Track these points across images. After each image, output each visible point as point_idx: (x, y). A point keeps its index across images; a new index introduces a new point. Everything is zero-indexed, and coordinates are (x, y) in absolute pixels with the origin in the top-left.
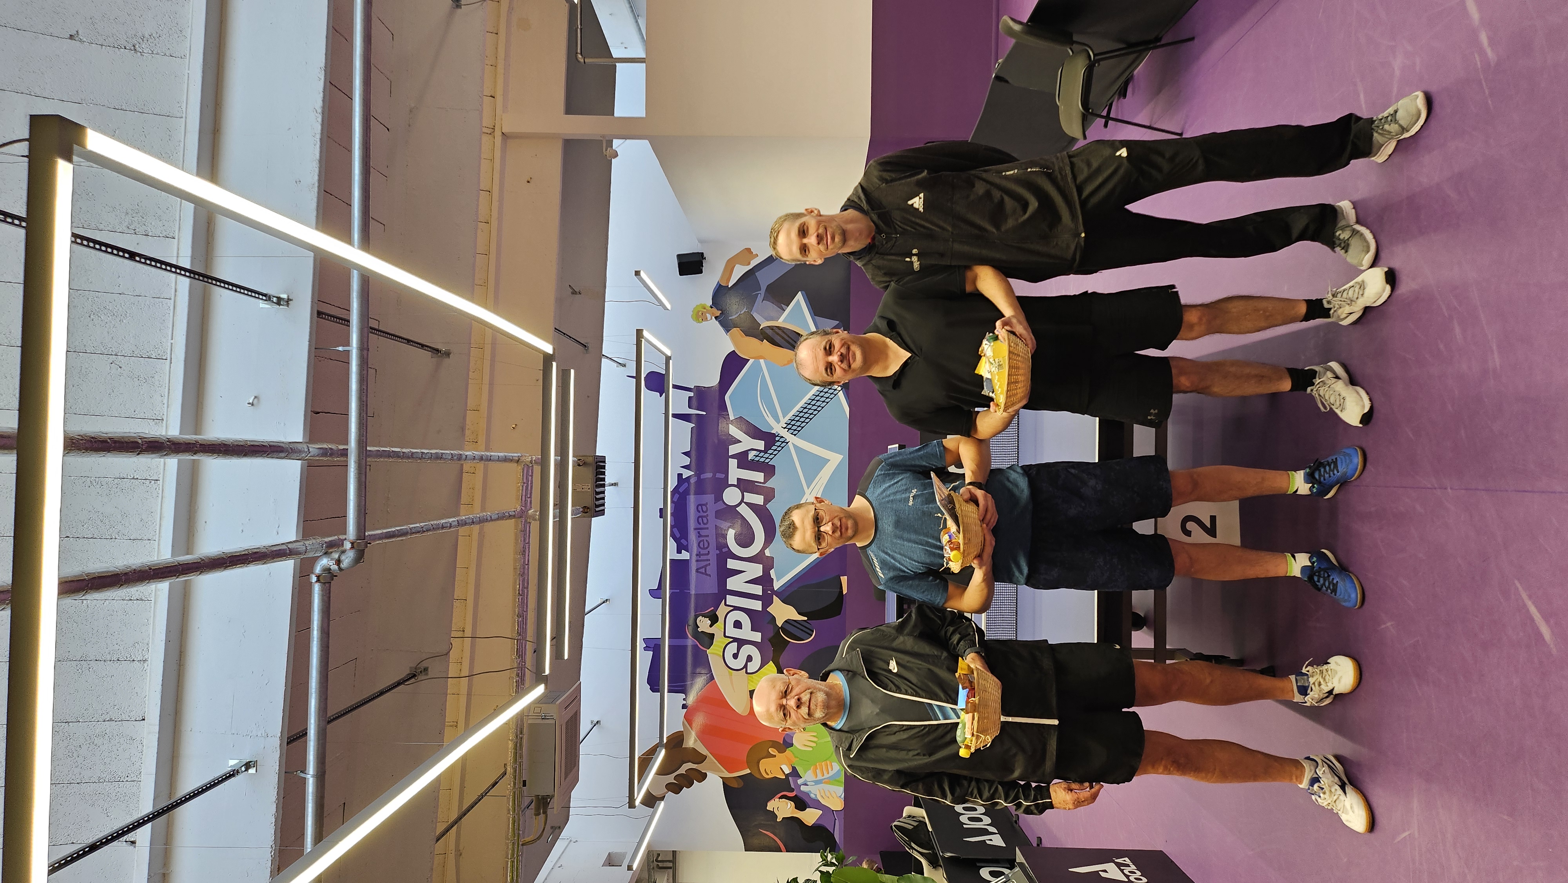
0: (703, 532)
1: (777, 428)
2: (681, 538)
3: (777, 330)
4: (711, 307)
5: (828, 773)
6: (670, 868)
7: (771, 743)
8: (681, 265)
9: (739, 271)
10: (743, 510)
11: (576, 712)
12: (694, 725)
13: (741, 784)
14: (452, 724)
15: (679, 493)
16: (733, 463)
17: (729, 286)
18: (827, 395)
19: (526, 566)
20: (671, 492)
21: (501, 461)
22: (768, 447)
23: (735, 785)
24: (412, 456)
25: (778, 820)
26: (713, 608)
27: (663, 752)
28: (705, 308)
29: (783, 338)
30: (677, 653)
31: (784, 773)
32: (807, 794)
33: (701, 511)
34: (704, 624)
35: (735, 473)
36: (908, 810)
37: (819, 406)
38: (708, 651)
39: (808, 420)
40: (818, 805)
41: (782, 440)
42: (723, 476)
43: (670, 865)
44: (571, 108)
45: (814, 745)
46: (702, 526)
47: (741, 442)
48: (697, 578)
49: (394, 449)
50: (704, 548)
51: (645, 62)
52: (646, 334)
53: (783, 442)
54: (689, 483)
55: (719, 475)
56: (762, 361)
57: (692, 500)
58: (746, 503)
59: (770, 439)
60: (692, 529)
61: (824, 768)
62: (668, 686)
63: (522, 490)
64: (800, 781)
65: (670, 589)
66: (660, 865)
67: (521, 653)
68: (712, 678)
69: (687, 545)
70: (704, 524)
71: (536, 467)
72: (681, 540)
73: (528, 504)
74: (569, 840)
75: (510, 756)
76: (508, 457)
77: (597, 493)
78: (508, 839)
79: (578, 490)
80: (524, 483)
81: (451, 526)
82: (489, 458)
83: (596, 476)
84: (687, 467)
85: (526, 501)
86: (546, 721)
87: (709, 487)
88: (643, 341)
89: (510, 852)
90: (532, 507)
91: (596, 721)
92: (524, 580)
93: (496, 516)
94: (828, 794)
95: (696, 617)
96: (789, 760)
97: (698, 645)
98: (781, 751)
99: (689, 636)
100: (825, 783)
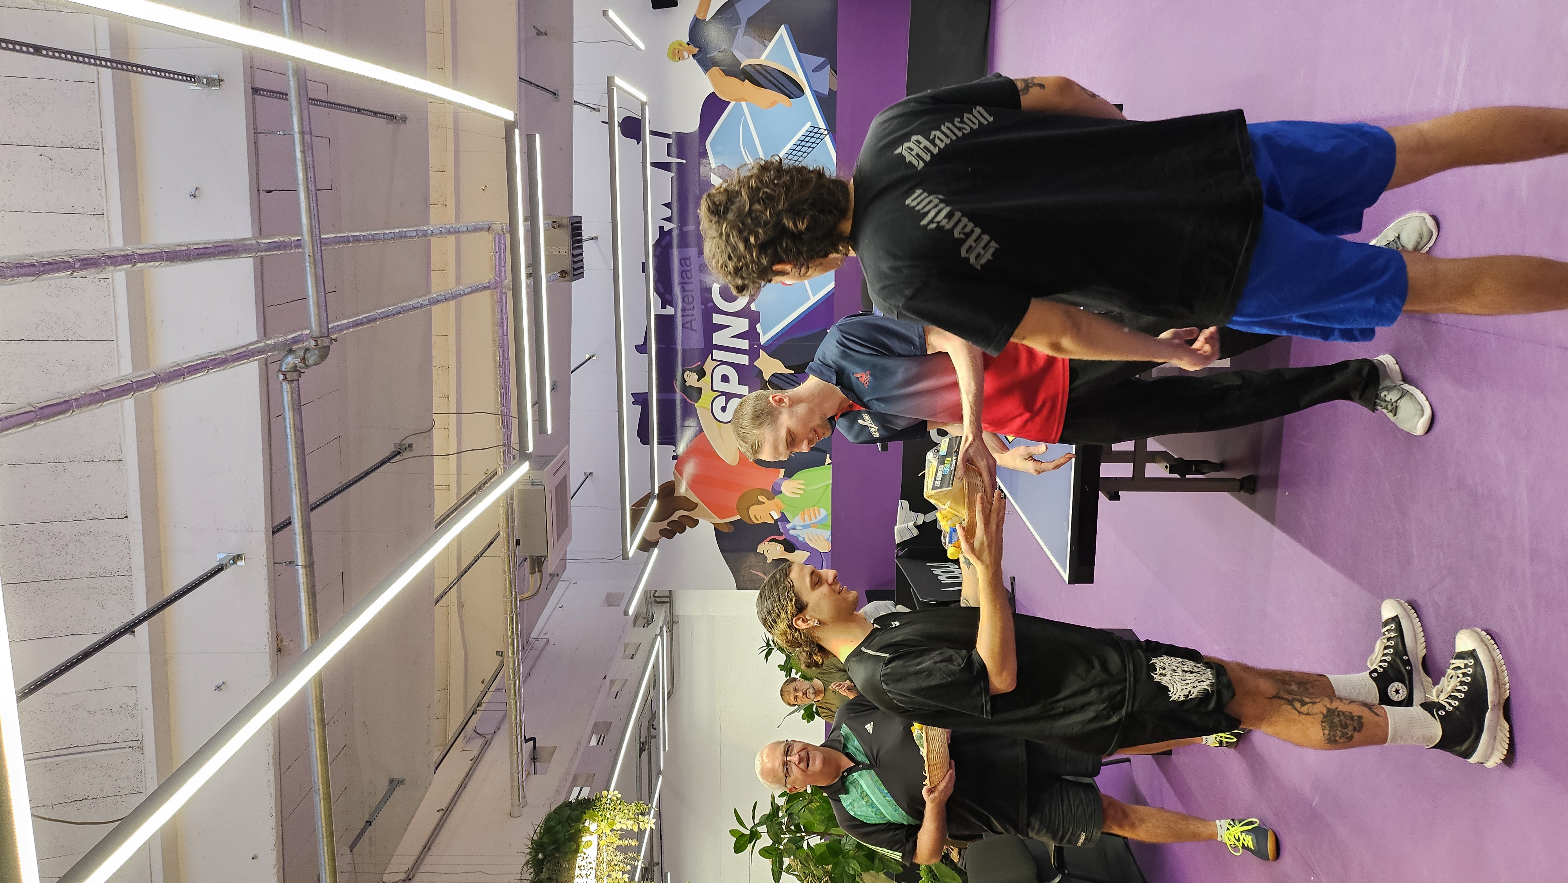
0: (687, 287)
2: (665, 293)
4: (689, 44)
5: (816, 518)
6: (667, 602)
7: (760, 491)
9: (717, 2)
11: (566, 476)
12: (685, 475)
13: (732, 528)
14: (444, 487)
15: (661, 246)
17: (707, 18)
18: (813, 140)
19: (505, 337)
20: (653, 245)
21: (469, 231)
23: (726, 530)
24: (374, 238)
25: (768, 562)
26: (699, 363)
27: (655, 504)
28: (682, 45)
29: (767, 78)
30: (666, 406)
31: (773, 518)
32: (796, 537)
33: (684, 265)
34: (692, 379)
37: (805, 152)
38: (696, 404)
40: (806, 547)
43: (667, 600)
45: (801, 492)
46: (686, 280)
48: (683, 333)
49: (352, 233)
50: (688, 303)
52: (617, 81)
54: (671, 236)
56: (743, 103)
57: (675, 255)
60: (676, 284)
61: (812, 512)
62: (658, 438)
63: (496, 261)
64: (788, 526)
65: (655, 344)
66: (658, 600)
67: (506, 426)
68: (701, 430)
69: (672, 300)
70: (688, 278)
71: (508, 236)
72: (665, 295)
73: (503, 274)
74: (568, 582)
75: (503, 524)
76: (477, 227)
77: (574, 256)
78: (506, 598)
79: (554, 253)
80: (497, 252)
81: (422, 306)
82: (457, 230)
83: (572, 239)
84: (668, 219)
85: (500, 270)
86: (535, 487)
87: (692, 240)
88: (615, 89)
89: (509, 609)
90: (506, 277)
91: (588, 472)
92: (504, 351)
93: (470, 290)
94: (816, 537)
95: (684, 372)
96: (778, 506)
97: (686, 398)
98: (770, 498)
99: (678, 391)
100: (813, 527)
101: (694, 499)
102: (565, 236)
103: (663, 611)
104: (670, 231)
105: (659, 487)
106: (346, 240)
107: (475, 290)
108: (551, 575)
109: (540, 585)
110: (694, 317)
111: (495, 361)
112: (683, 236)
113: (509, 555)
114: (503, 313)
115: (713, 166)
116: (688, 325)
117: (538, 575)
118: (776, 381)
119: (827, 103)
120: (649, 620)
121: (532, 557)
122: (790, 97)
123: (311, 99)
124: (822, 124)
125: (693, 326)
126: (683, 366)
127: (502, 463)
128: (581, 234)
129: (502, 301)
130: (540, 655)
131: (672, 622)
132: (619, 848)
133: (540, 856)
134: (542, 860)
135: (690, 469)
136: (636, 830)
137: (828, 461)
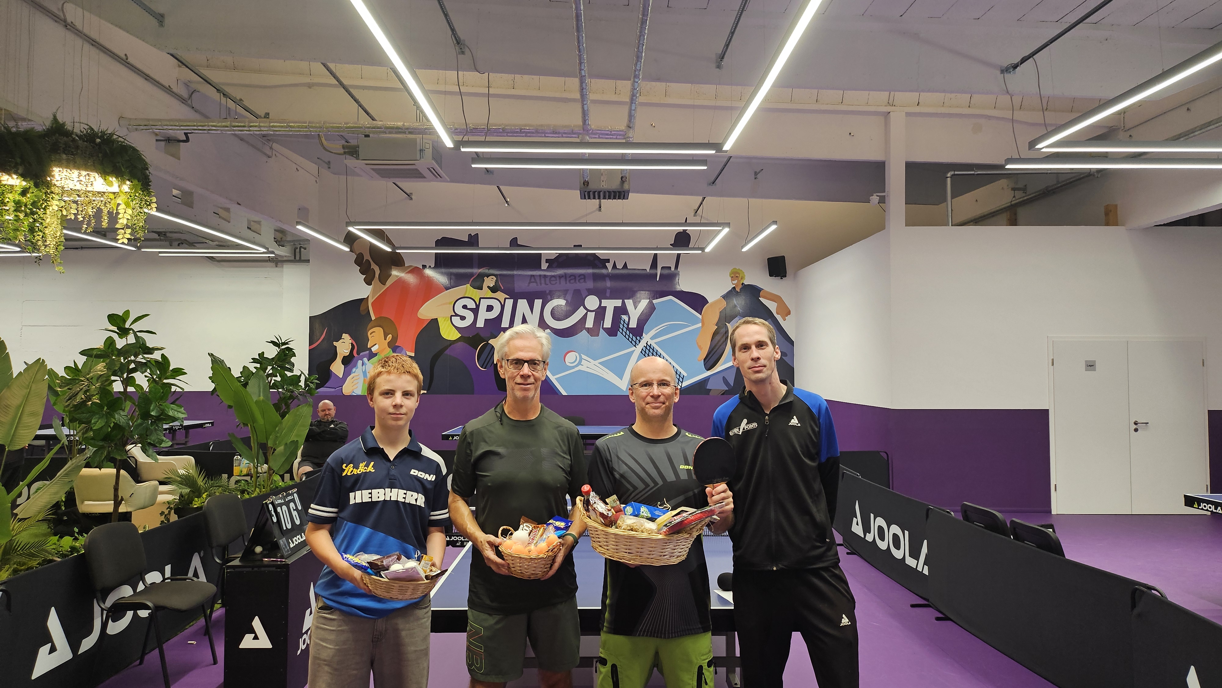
1: (647, 338)
3: (726, 337)
4: (743, 284)
6: (295, 258)
7: (396, 336)
8: (776, 259)
9: (772, 306)
11: (425, 177)
12: (408, 275)
13: (363, 313)
15: (595, 260)
17: (760, 298)
20: (595, 254)
22: (631, 330)
23: (362, 308)
25: (334, 342)
26: (503, 288)
27: (389, 250)
28: (741, 279)
29: (719, 342)
30: (466, 261)
31: (372, 347)
32: (355, 366)
33: (580, 278)
34: (490, 282)
38: (469, 285)
40: (347, 374)
41: (637, 342)
42: (608, 295)
43: (297, 258)
44: (911, 168)
50: (550, 280)
52: (726, 230)
53: (635, 342)
54: (602, 268)
55: (608, 291)
56: (700, 325)
59: (638, 332)
60: (565, 272)
63: (605, 131)
64: (365, 359)
65: (518, 253)
68: (447, 289)
69: (553, 268)
70: (570, 281)
71: (624, 141)
72: (557, 262)
74: (317, 177)
75: (386, 124)
76: (633, 118)
77: (599, 192)
78: (323, 123)
79: (602, 177)
80: (611, 132)
81: (581, 70)
82: (634, 102)
83: (612, 192)
84: (614, 266)
85: (595, 134)
86: (418, 153)
87: (600, 285)
88: (721, 228)
89: (313, 125)
90: (591, 138)
91: (413, 197)
92: (533, 133)
93: (586, 109)
94: (355, 382)
95: (495, 275)
96: (383, 351)
97: (475, 276)
98: (390, 345)
99: (481, 270)
100: (365, 380)
101: (389, 283)
102: (614, 185)
104: (606, 268)
105: (399, 253)
106: (645, 14)
107: (585, 114)
109: (332, 153)
110: (539, 284)
111: (526, 126)
112: (603, 277)
114: (563, 134)
115: (655, 301)
116: (533, 280)
117: (342, 151)
118: (488, 349)
119: (701, 387)
120: (280, 242)
121: (357, 146)
122: (704, 360)
124: (685, 384)
125: (533, 284)
126: (500, 275)
129: (572, 134)
130: (258, 150)
131: (277, 262)
132: (99, 211)
133: (98, 140)
134: (94, 142)
135: (410, 279)
136: (118, 226)
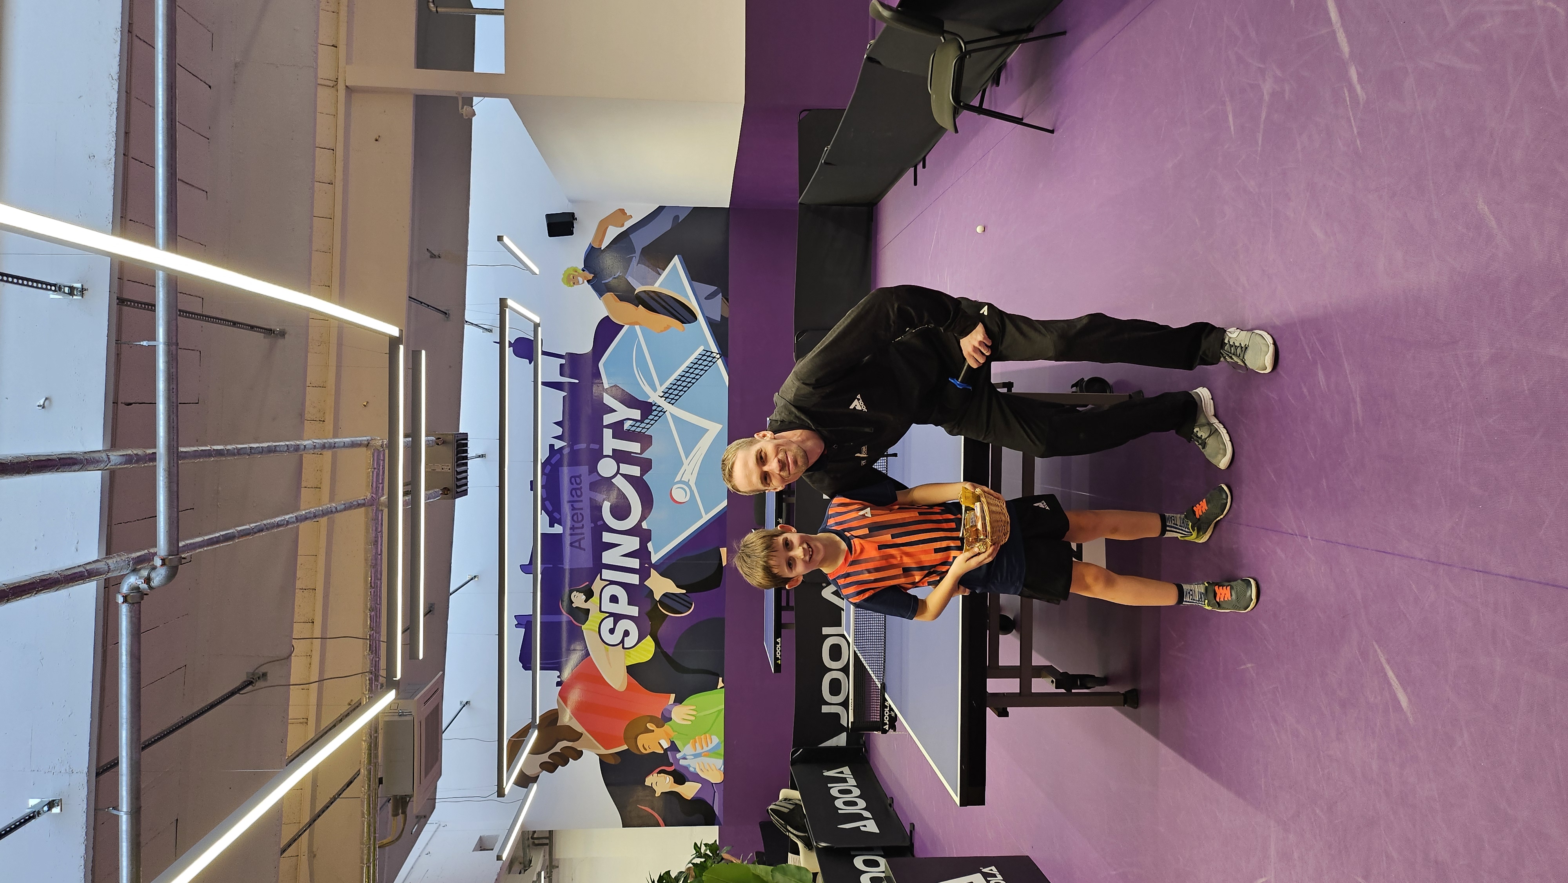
0: (577, 505)
1: (654, 397)
2: (553, 512)
3: (652, 294)
4: (583, 271)
5: (707, 746)
6: (547, 844)
7: (649, 718)
8: (549, 226)
9: (613, 232)
10: (619, 481)
11: (438, 705)
12: (569, 703)
13: (619, 761)
14: (302, 720)
15: (551, 464)
16: (608, 433)
17: (602, 249)
18: (705, 363)
19: (379, 557)
20: (542, 464)
21: (347, 447)
22: (644, 416)
23: (612, 761)
24: (239, 452)
25: (656, 795)
26: (588, 583)
27: (536, 733)
28: (576, 272)
29: (659, 303)
30: (551, 631)
31: (662, 747)
32: (686, 768)
33: (574, 483)
34: (578, 600)
35: (610, 443)
36: (784, 793)
37: (697, 374)
38: (583, 626)
39: (685, 389)
40: (697, 778)
41: (659, 409)
42: (597, 447)
43: (547, 841)
44: (423, 61)
45: (693, 718)
46: (576, 498)
47: (616, 411)
48: (571, 553)
49: (215, 447)
50: (578, 522)
51: (503, 14)
52: (510, 302)
53: (660, 412)
54: (562, 454)
55: (592, 446)
56: (637, 327)
57: (565, 472)
58: (621, 474)
59: (647, 408)
60: (566, 502)
61: (703, 739)
62: (541, 664)
63: (373, 477)
64: (678, 756)
65: (541, 564)
66: (536, 842)
67: (374, 649)
68: (587, 654)
69: (560, 518)
70: (578, 497)
71: (387, 451)
73: (380, 491)
75: (364, 757)
76: (355, 443)
77: (458, 473)
78: (363, 844)
79: (437, 470)
80: (375, 469)
81: (288, 523)
82: (333, 445)
83: (457, 455)
84: (559, 438)
85: (376, 487)
86: (402, 718)
87: (583, 457)
88: (507, 310)
89: (366, 857)
90: (383, 494)
91: (465, 700)
92: (376, 571)
93: (343, 506)
94: (707, 767)
96: (667, 734)
97: (573, 621)
98: (660, 725)
99: (564, 613)
100: (705, 756)
101: (579, 728)
102: (448, 452)
103: (542, 855)
104: (562, 448)
105: (540, 717)
106: (208, 454)
107: (349, 507)
108: (417, 817)
109: (405, 828)
110: (583, 536)
111: (366, 581)
112: (574, 454)
113: (369, 795)
114: (378, 532)
115: (606, 386)
116: (577, 544)
117: (401, 816)
118: (667, 601)
120: (526, 865)
121: (395, 797)
122: (683, 322)
123: (180, 311)
125: (581, 545)
127: (367, 692)
128: (466, 452)
129: (378, 520)
131: (551, 867)
135: (575, 696)
137: (721, 684)
